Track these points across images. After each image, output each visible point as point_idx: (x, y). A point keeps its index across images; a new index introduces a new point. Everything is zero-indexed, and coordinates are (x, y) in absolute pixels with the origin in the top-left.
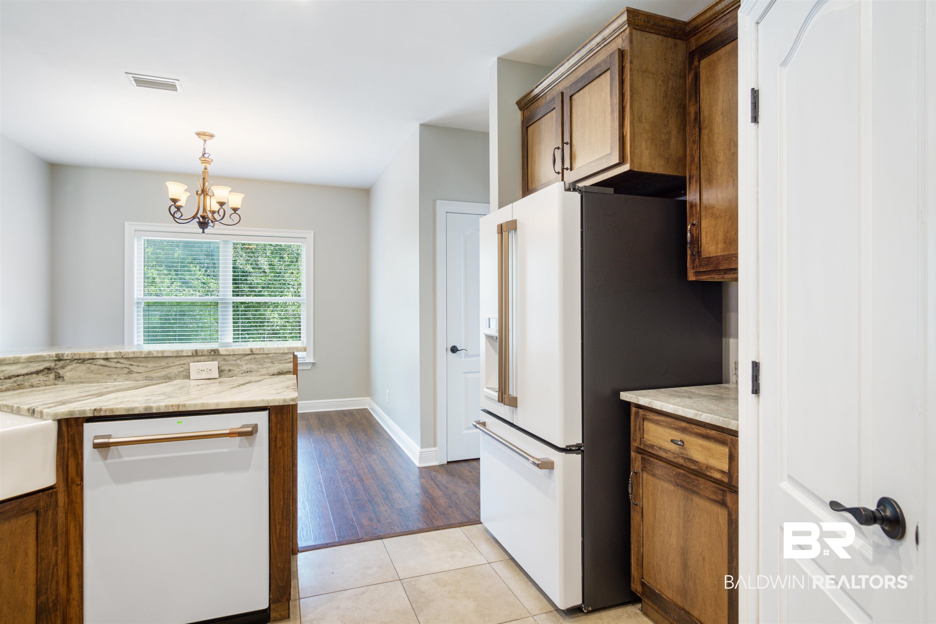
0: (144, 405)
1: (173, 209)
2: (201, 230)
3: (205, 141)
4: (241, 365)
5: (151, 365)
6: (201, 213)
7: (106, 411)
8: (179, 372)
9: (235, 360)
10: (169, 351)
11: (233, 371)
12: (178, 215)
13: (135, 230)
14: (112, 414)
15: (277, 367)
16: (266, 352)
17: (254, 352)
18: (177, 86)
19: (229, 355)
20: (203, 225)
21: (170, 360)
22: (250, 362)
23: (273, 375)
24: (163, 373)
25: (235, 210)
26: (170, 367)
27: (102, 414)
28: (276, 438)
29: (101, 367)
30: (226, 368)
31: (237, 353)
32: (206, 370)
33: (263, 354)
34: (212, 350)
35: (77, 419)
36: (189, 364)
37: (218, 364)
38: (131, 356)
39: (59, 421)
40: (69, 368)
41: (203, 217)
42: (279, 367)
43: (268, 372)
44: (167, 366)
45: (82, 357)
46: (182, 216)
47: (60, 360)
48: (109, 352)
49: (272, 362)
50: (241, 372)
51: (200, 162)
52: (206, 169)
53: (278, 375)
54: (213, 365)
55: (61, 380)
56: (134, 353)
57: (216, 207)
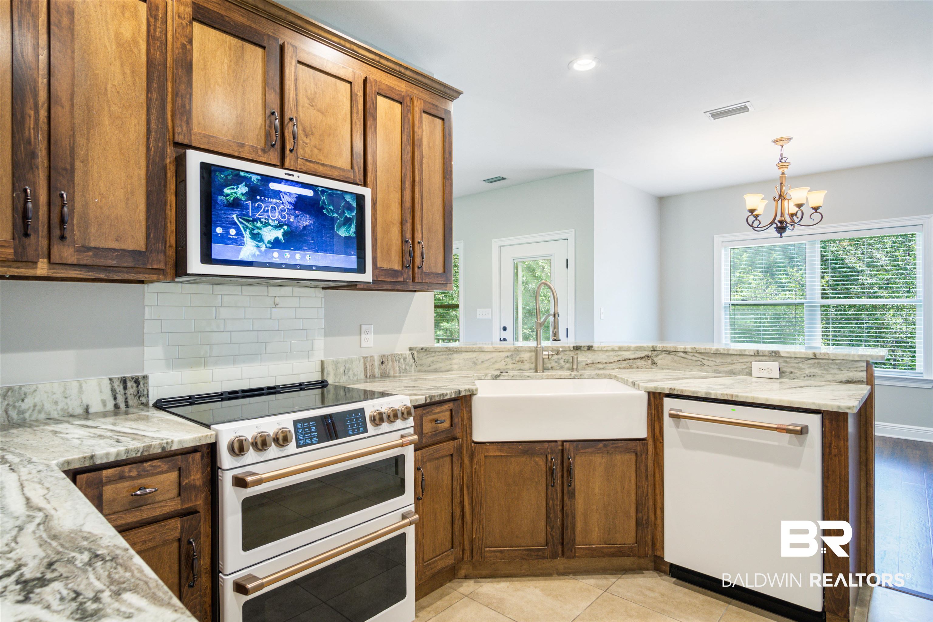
0: (705, 391)
1: (751, 219)
2: (779, 235)
3: (782, 146)
4: (804, 369)
5: (719, 360)
6: (778, 218)
7: (678, 391)
8: (742, 369)
9: (797, 363)
10: (733, 350)
11: (795, 373)
12: (756, 224)
13: (723, 242)
14: (682, 394)
15: (845, 375)
16: (832, 357)
17: (817, 357)
18: (749, 107)
19: (791, 357)
20: (781, 229)
21: (734, 358)
22: (813, 366)
23: (841, 382)
24: (729, 368)
25: (816, 209)
26: (734, 363)
27: (676, 393)
28: (830, 444)
29: (681, 359)
30: (788, 370)
31: (798, 356)
32: (767, 370)
33: (828, 359)
34: (773, 352)
35: (660, 393)
36: (751, 363)
37: (779, 365)
38: (703, 351)
39: (649, 393)
40: (660, 357)
41: (781, 222)
42: (848, 374)
43: (834, 379)
44: (732, 362)
45: (669, 349)
46: (760, 223)
47: (655, 351)
48: (687, 347)
49: (840, 369)
50: (803, 375)
51: (777, 168)
52: (783, 173)
53: (846, 383)
54: (774, 366)
55: (655, 365)
56: (705, 349)
57: (794, 210)
